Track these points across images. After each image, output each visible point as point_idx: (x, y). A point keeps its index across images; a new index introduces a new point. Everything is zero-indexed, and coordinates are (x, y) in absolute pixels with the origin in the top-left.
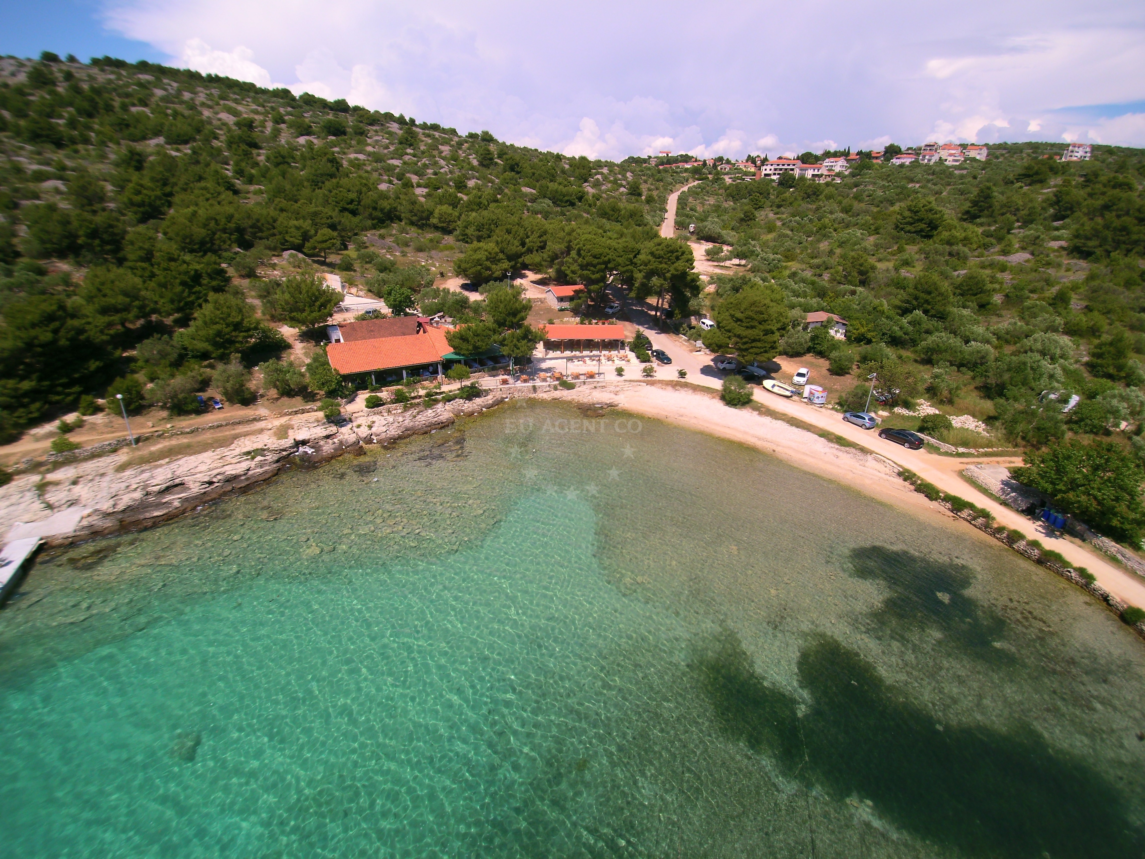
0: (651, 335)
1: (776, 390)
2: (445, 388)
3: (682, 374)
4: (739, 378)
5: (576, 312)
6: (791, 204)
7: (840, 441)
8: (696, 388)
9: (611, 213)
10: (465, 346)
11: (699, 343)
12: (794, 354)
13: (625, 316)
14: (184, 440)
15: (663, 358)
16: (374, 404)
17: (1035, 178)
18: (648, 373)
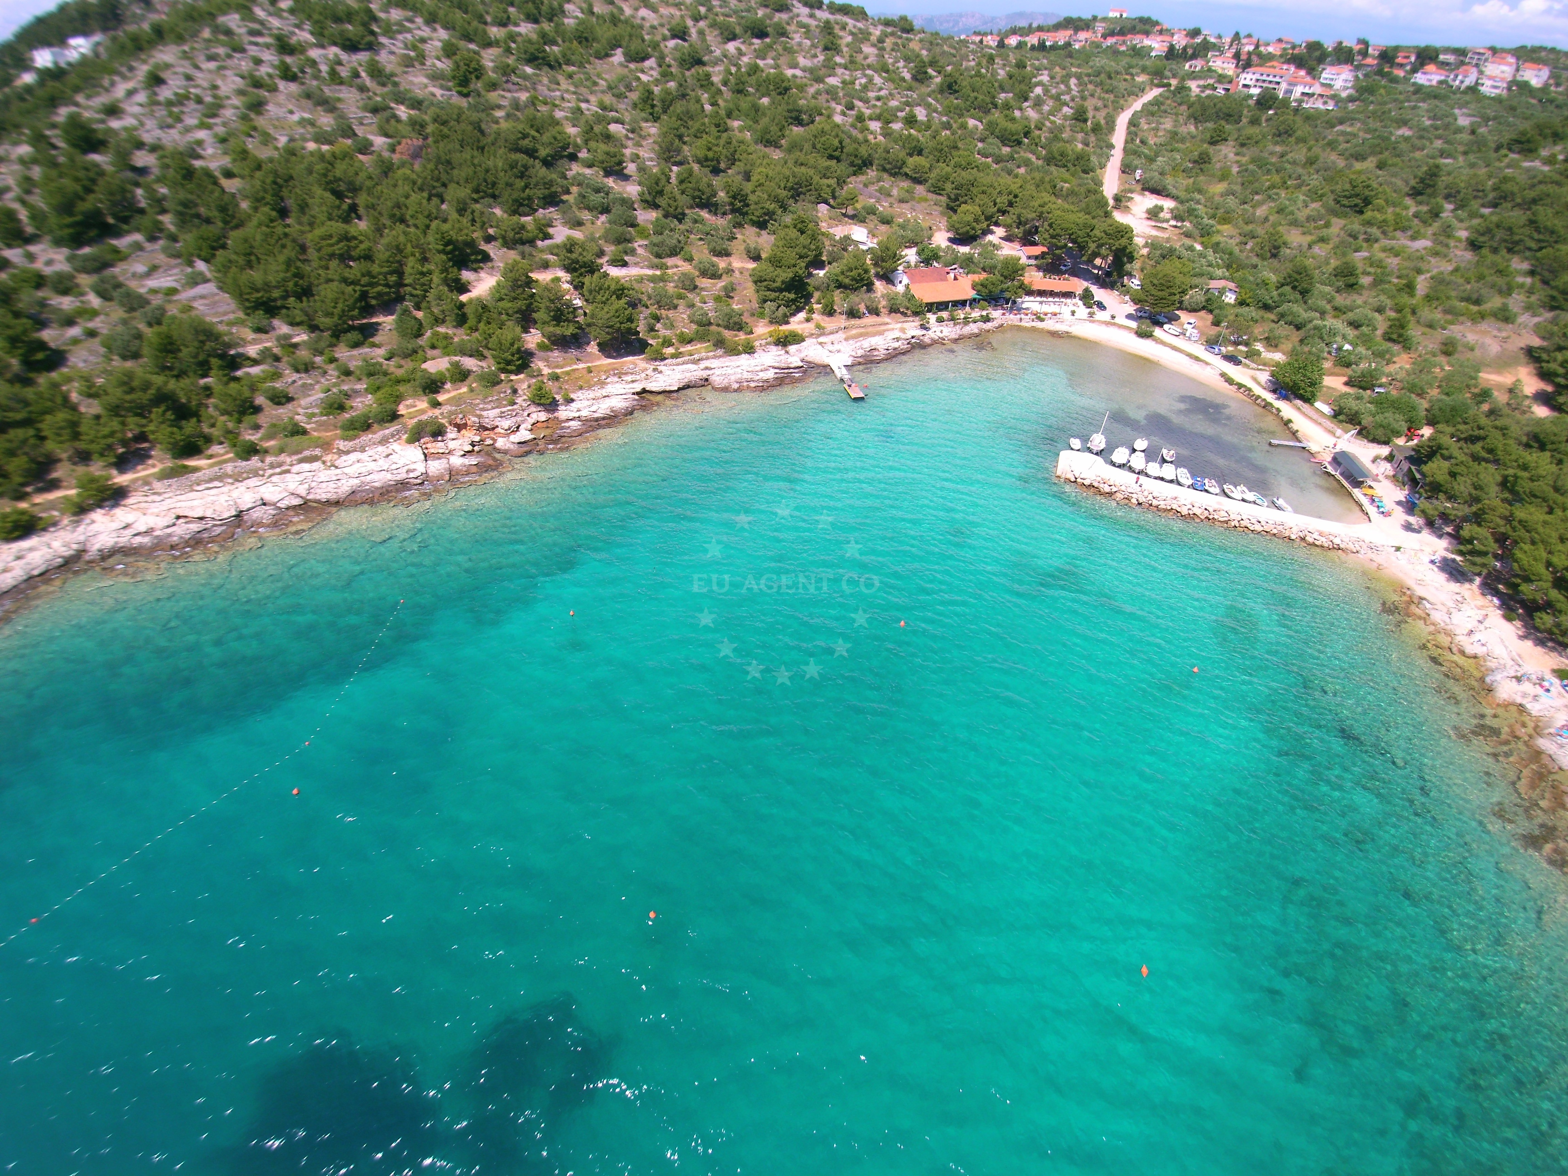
0: (1094, 289)
1: (1171, 331)
2: (973, 315)
3: (1113, 317)
4: (1148, 321)
5: (1039, 268)
6: (1257, 143)
7: (1197, 359)
8: (1121, 327)
9: (1060, 158)
10: (984, 290)
11: (1127, 298)
12: (1193, 310)
13: (1075, 272)
14: (862, 330)
15: (1101, 306)
16: (940, 320)
17: (1526, 146)
18: (1091, 315)
